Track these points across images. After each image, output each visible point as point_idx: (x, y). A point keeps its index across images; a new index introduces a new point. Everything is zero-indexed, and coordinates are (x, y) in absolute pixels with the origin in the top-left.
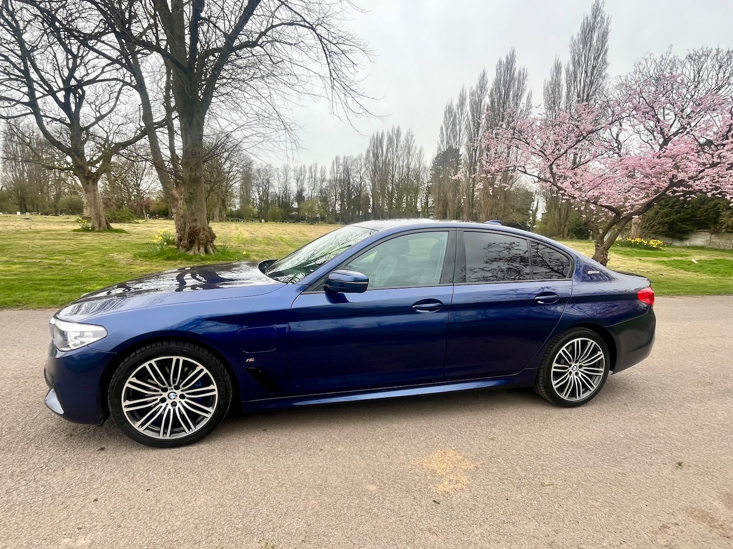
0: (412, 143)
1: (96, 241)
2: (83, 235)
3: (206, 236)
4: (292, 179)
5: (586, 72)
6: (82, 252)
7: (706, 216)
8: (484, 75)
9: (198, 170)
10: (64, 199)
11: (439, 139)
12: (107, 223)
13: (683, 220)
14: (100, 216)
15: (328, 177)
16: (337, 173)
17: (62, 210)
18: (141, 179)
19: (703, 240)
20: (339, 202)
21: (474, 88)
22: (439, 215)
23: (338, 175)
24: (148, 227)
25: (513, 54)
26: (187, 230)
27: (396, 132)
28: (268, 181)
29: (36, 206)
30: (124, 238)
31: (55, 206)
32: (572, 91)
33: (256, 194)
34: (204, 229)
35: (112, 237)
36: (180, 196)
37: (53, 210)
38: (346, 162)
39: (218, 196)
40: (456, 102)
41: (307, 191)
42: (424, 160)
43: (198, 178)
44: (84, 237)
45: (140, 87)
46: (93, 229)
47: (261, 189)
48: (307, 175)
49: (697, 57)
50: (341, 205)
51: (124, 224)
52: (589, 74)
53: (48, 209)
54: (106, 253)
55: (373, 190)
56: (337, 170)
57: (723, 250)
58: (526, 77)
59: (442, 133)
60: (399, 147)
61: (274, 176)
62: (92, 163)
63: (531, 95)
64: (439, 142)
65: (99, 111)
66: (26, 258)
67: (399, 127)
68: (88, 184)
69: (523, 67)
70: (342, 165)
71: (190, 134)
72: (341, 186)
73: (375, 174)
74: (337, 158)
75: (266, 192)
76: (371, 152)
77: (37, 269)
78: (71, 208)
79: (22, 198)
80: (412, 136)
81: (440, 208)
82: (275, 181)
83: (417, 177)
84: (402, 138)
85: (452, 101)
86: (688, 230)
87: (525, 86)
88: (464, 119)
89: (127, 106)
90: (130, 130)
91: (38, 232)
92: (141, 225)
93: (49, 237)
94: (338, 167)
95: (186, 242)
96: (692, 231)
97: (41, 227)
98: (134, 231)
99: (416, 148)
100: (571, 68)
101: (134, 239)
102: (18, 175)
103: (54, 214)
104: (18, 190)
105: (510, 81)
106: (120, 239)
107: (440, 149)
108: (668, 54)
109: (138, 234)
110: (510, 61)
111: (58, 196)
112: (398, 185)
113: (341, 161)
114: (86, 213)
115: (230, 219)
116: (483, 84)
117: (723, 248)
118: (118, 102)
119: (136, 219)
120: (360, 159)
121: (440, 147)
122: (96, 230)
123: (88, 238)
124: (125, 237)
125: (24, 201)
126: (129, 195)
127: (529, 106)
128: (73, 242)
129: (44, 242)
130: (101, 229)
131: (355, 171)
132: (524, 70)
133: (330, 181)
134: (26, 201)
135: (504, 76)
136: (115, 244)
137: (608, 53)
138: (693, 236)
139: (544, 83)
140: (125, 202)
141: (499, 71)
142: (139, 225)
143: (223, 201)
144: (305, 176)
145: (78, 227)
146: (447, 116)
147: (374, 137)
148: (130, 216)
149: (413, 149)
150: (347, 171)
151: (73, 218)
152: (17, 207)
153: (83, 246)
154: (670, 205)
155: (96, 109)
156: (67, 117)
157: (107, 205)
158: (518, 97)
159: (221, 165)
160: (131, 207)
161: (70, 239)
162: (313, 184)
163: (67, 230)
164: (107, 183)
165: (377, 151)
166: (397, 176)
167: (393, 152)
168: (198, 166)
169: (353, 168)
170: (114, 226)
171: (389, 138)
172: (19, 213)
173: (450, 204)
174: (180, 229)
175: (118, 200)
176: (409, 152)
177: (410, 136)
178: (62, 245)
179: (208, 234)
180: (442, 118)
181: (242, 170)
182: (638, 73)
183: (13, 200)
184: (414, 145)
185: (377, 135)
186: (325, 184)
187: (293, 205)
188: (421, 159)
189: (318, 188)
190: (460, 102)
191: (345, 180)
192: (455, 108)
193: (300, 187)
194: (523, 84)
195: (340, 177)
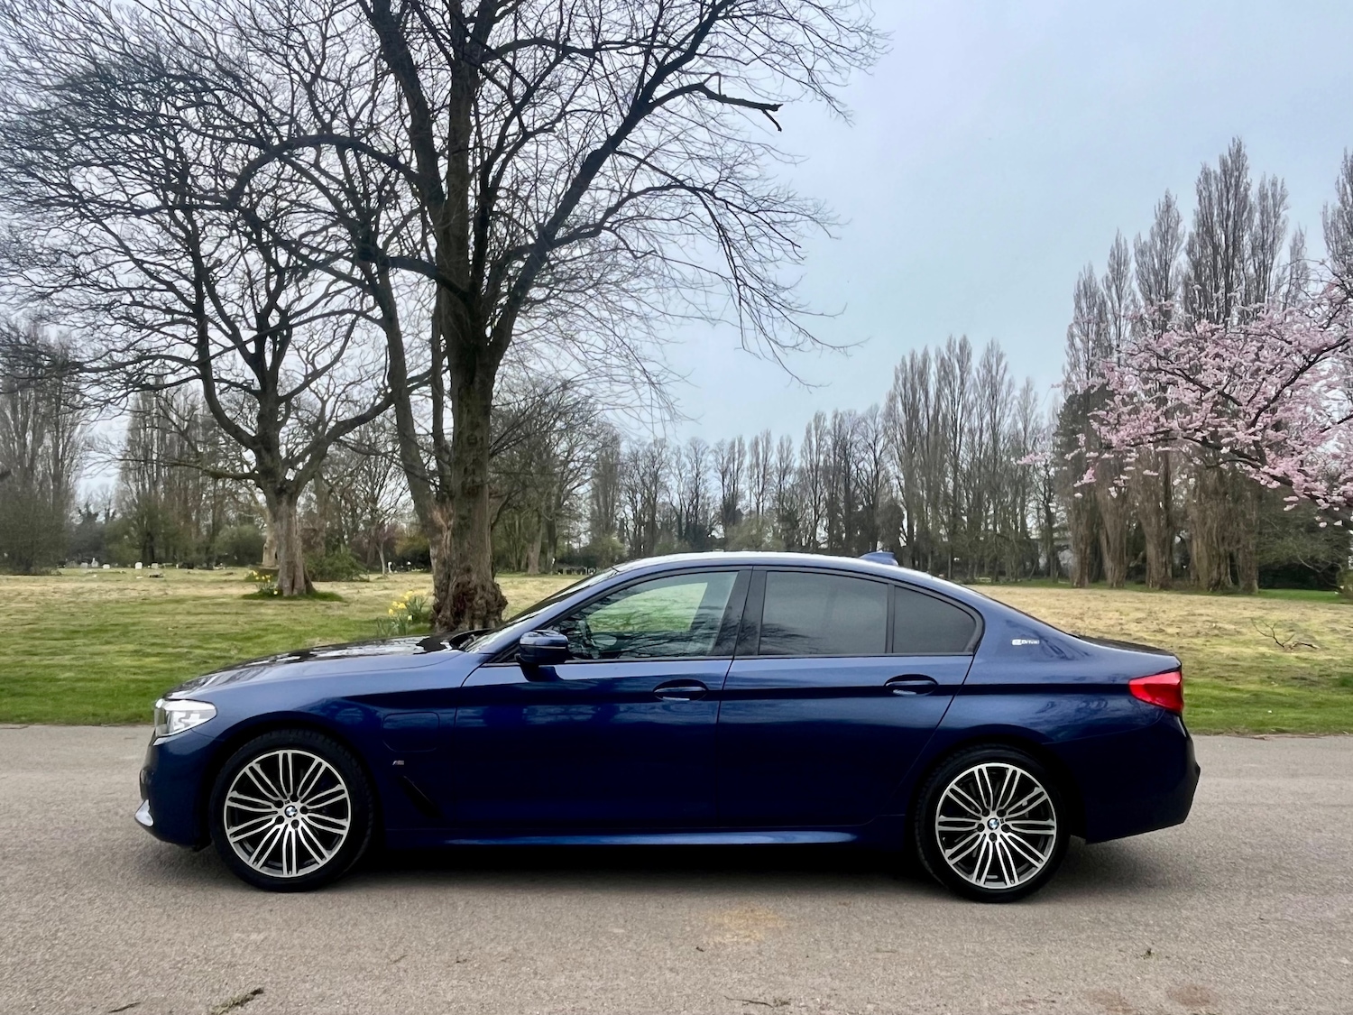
0: (1001, 372)
1: (284, 617)
2: (261, 604)
3: (487, 603)
4: (712, 471)
6: (259, 637)
8: (1168, 206)
9: (477, 472)
10: (226, 533)
11: (1065, 360)
12: (307, 582)
14: (295, 566)
15: (798, 462)
16: (818, 452)
17: (220, 557)
18: (381, 487)
20: (826, 523)
21: (1146, 237)
23: (822, 458)
24: (386, 589)
25: (1239, 151)
26: (452, 589)
27: (958, 350)
28: (655, 477)
29: (171, 549)
30: (336, 610)
31: (208, 549)
33: (628, 509)
34: (483, 588)
35: (313, 609)
36: (447, 521)
37: (203, 556)
38: (838, 427)
39: (539, 516)
40: (1102, 272)
41: (748, 498)
42: (1037, 411)
43: (478, 487)
44: (263, 610)
45: (390, 322)
46: (280, 595)
47: (639, 496)
48: (747, 461)
50: (829, 529)
51: (339, 584)
53: (194, 555)
54: (300, 638)
55: (908, 490)
56: (819, 446)
58: (1283, 197)
59: (1072, 345)
60: (968, 385)
61: (669, 465)
62: (291, 462)
63: (1303, 242)
64: (1068, 368)
65: (313, 364)
66: (165, 646)
67: (965, 339)
68: (280, 503)
69: (1269, 178)
70: (829, 433)
71: (467, 405)
72: (829, 483)
73: (910, 451)
74: (818, 418)
75: (650, 504)
76: (899, 399)
77: (183, 664)
78: (237, 553)
79: (149, 534)
80: (1000, 357)
81: (1082, 530)
82: (672, 477)
84: (975, 362)
85: (1091, 271)
87: (1281, 221)
88: (1126, 309)
89: (363, 347)
90: (367, 395)
91: (179, 601)
92: (374, 585)
93: (201, 610)
94: (820, 439)
95: (448, 613)
97: (183, 591)
98: (356, 597)
99: (1011, 385)
101: (354, 613)
102: (147, 486)
103: (205, 565)
104: (143, 517)
105: (1239, 214)
106: (329, 612)
107: (1067, 384)
109: (364, 603)
110: (1233, 168)
111: (215, 528)
112: (969, 477)
113: (828, 424)
114: (267, 561)
115: (565, 569)
116: (1169, 227)
118: (349, 343)
119: (365, 573)
120: (874, 418)
121: (1069, 380)
122: (285, 595)
123: (270, 611)
124: (339, 608)
125: (152, 539)
126: (353, 522)
127: (1299, 266)
128: (242, 619)
129: (192, 619)
130: (295, 592)
131: (860, 446)
132: (1274, 184)
133: (801, 471)
134: (156, 539)
135: (1221, 203)
136: (317, 621)
139: (1324, 214)
140: (346, 537)
141: (1205, 194)
142: (368, 584)
143: (551, 528)
144: (741, 464)
145: (252, 589)
146: (1084, 304)
147: (904, 364)
148: (353, 567)
149: (1004, 388)
150: (843, 447)
151: (242, 573)
152: (137, 552)
153: (262, 625)
155: (307, 358)
156: (256, 378)
157: (309, 545)
158: (1264, 247)
159: (548, 448)
160: (357, 547)
161: (237, 613)
162: (761, 480)
163: (231, 596)
164: (314, 496)
165: (914, 397)
166: (964, 454)
167: (953, 396)
168: (479, 464)
169: (855, 438)
170: (320, 587)
171: (942, 363)
172: (139, 565)
174: (440, 589)
175: (331, 532)
176: (994, 395)
177: (994, 358)
178: (223, 624)
179: (491, 598)
180: (1070, 313)
181: (594, 456)
183: (131, 537)
184: (1007, 378)
185: (912, 360)
186: (790, 479)
187: (714, 533)
188: (1028, 411)
189: (773, 490)
190: (1113, 271)
191: (837, 469)
192: (1102, 288)
193: (729, 490)
194: (1277, 216)
195: (825, 461)
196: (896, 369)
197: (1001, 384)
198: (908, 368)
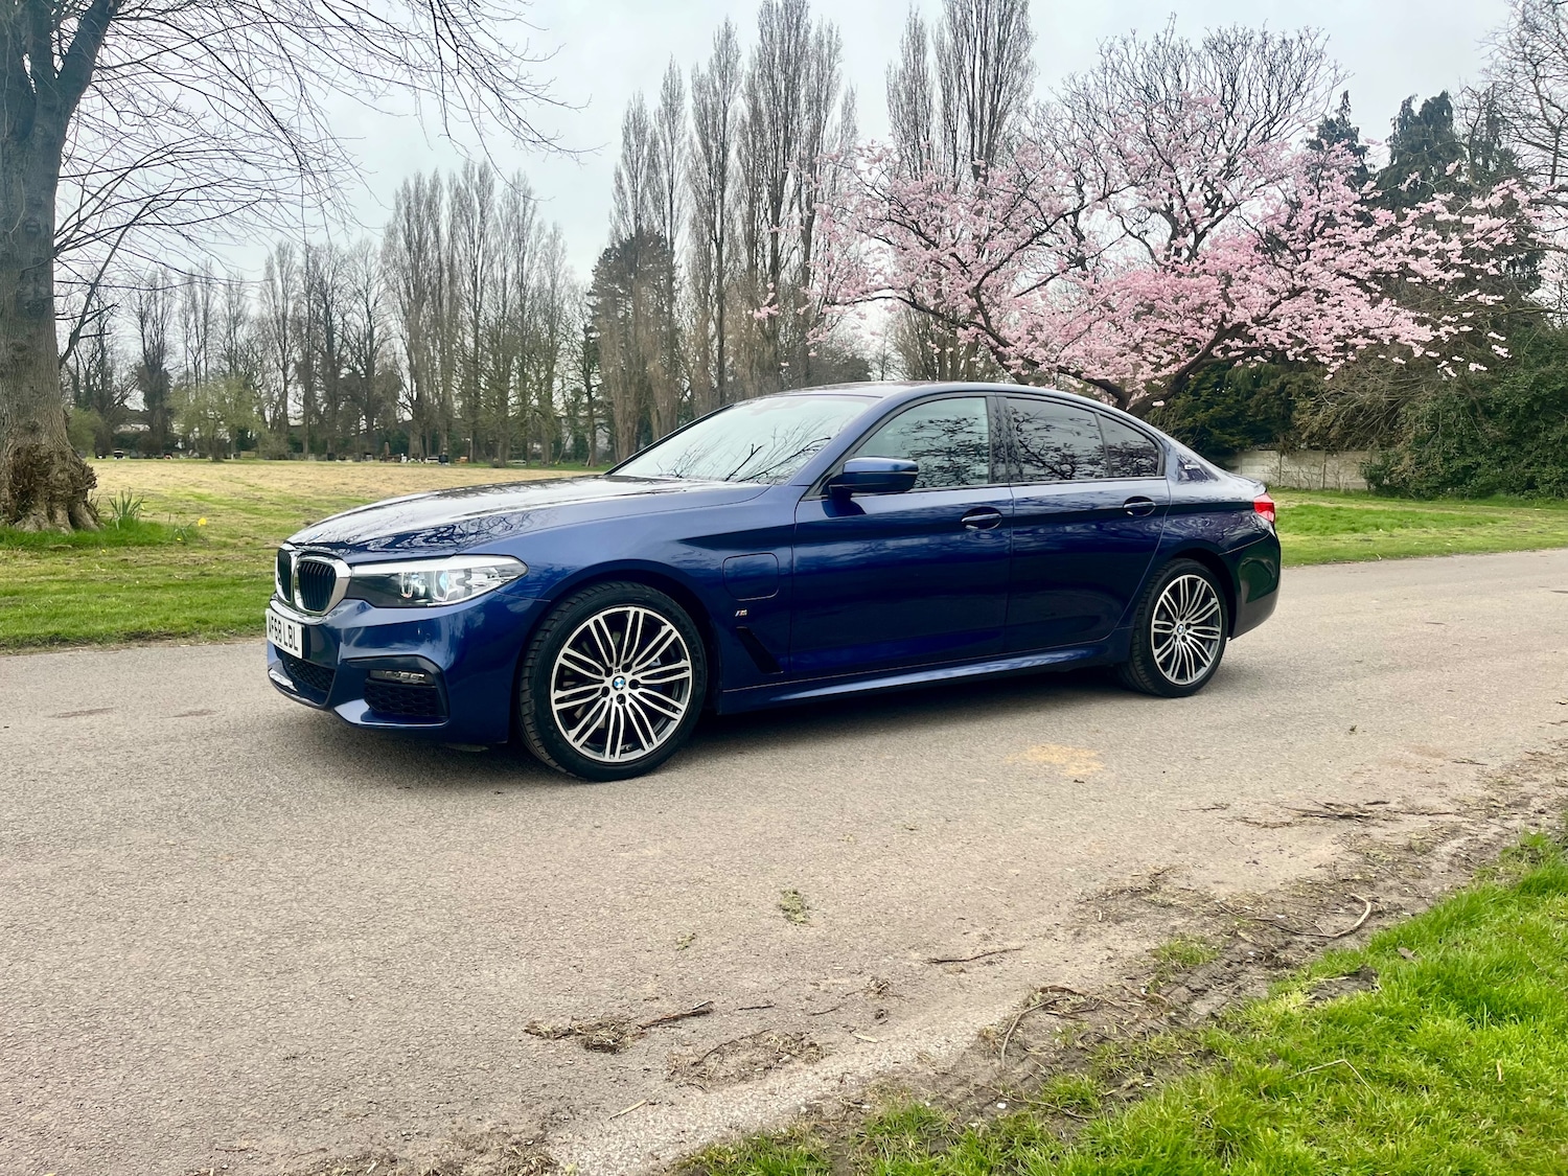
0: (529, 212)
4: (124, 313)
5: (985, 54)
7: (1266, 411)
8: (728, 36)
11: (611, 205)
13: (1222, 424)
15: (254, 308)
16: (285, 298)
19: (1266, 468)
20: (300, 390)
21: (704, 70)
22: (629, 424)
23: (291, 305)
27: (477, 179)
32: (956, 101)
34: (63, 456)
40: (654, 104)
41: (180, 354)
42: (567, 263)
48: (178, 303)
49: (1226, 46)
50: (308, 399)
52: (991, 59)
55: (413, 351)
56: (285, 288)
57: (1308, 490)
58: (837, 50)
59: (620, 188)
60: (489, 224)
63: (853, 100)
64: (615, 214)
67: (485, 166)
69: (826, 23)
70: (300, 272)
72: (302, 340)
73: (416, 301)
74: (283, 251)
76: (401, 235)
80: (528, 194)
83: (552, 316)
84: (498, 196)
85: (641, 101)
86: (1235, 447)
87: (835, 74)
88: (680, 151)
94: (286, 279)
96: (1242, 448)
99: (540, 229)
100: (948, 39)
105: (798, 59)
108: (1169, 33)
112: (494, 336)
113: (299, 260)
116: (728, 62)
117: (1306, 485)
120: (364, 256)
121: (618, 231)
127: (849, 129)
131: (347, 292)
132: (830, 31)
133: (261, 323)
135: (782, 42)
137: (1030, 10)
138: (1245, 460)
139: (888, 73)
141: (767, 29)
144: (168, 306)
146: (632, 141)
147: (407, 188)
149: (533, 232)
150: (319, 290)
154: (1192, 387)
158: (819, 103)
162: (201, 330)
165: (420, 235)
166: (488, 311)
167: (471, 237)
169: (339, 281)
171: (457, 194)
173: (658, 393)
176: (520, 241)
177: (521, 194)
179: (76, 473)
180: (618, 147)
182: (1109, 71)
184: (536, 220)
185: (418, 183)
186: (243, 334)
187: (127, 402)
188: (556, 263)
189: (217, 344)
190: (666, 104)
191: (314, 319)
192: (653, 121)
193: (152, 342)
194: (832, 69)
195: (295, 309)
196: (397, 195)
197: (529, 228)
198: (412, 194)
